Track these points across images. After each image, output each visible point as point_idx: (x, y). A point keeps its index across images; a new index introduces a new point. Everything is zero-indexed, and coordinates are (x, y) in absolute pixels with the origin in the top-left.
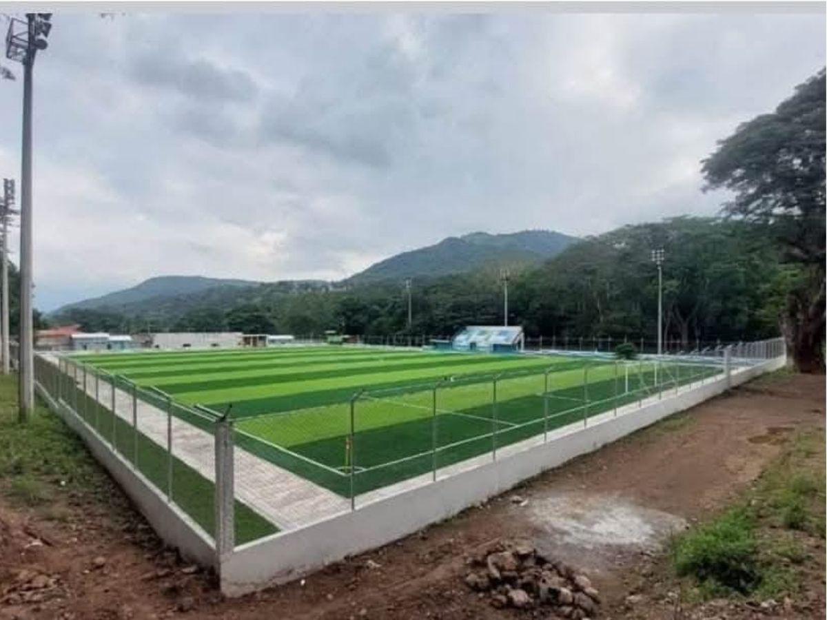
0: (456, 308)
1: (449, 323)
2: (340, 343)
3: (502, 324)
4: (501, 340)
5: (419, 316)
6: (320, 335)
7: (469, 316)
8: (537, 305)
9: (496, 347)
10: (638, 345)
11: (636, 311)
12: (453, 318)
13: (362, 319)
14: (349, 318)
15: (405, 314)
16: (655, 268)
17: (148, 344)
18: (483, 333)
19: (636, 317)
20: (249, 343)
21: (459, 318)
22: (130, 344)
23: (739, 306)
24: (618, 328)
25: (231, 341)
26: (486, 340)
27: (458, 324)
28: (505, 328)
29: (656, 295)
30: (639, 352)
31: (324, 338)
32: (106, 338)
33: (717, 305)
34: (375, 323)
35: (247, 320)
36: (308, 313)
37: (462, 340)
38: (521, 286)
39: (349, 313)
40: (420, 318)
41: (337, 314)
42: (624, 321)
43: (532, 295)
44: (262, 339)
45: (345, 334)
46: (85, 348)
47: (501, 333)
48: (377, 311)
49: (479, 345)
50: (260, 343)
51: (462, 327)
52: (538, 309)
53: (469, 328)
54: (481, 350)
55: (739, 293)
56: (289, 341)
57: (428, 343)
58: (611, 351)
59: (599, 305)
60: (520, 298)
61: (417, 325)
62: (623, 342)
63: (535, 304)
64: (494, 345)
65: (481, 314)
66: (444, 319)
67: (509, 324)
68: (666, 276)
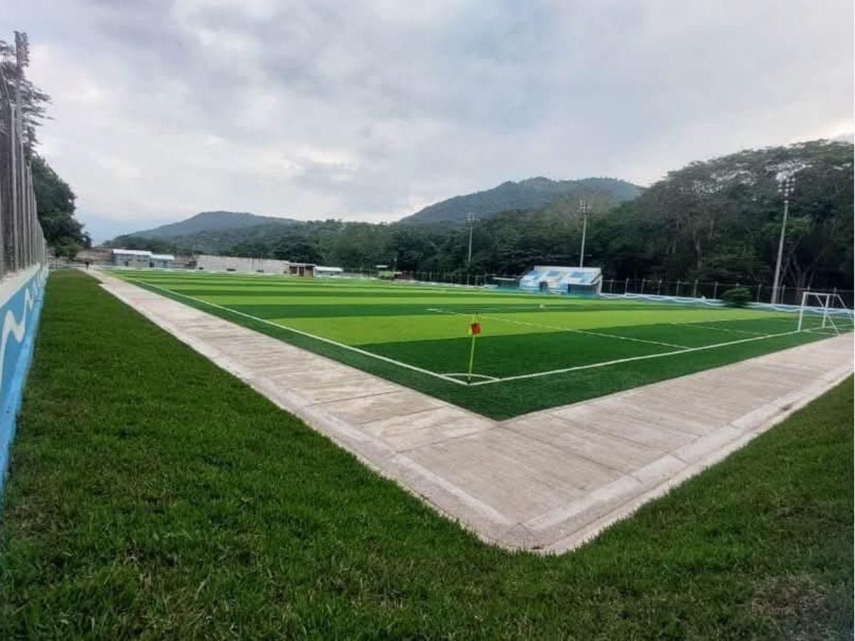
0: (525, 245)
1: (516, 261)
2: (392, 279)
4: (576, 281)
5: (480, 253)
6: (370, 270)
7: (538, 254)
8: (618, 246)
9: (571, 288)
10: (753, 291)
11: (748, 254)
12: (520, 255)
13: (415, 254)
14: (402, 254)
15: (465, 250)
17: (192, 265)
18: (554, 273)
19: (747, 260)
20: (296, 273)
21: (528, 256)
22: (174, 264)
24: (725, 272)
25: (276, 268)
26: (558, 281)
27: (524, 262)
28: (580, 270)
29: (778, 236)
30: (754, 300)
31: (374, 272)
32: (147, 256)
34: (430, 260)
35: (295, 250)
36: (357, 245)
37: (529, 281)
38: (600, 224)
39: (402, 249)
40: (483, 256)
41: (389, 249)
42: (732, 265)
43: (618, 231)
44: (310, 268)
45: (397, 270)
46: (127, 264)
47: (575, 275)
48: (432, 248)
49: (550, 286)
50: (306, 273)
51: (527, 267)
52: (619, 250)
53: (537, 268)
54: (551, 291)
56: (338, 273)
57: (490, 281)
58: (717, 298)
59: (698, 248)
60: (597, 237)
61: (478, 264)
62: (734, 287)
63: (615, 245)
64: (569, 285)
65: (554, 253)
66: (509, 257)
67: (585, 265)
68: (794, 212)
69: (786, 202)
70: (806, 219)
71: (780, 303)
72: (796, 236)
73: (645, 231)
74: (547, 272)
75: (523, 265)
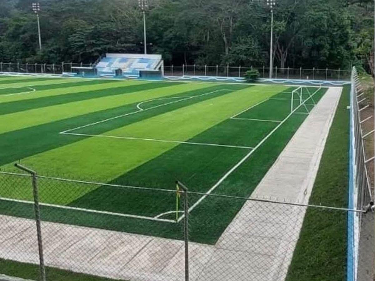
0: (96, 35)
1: (89, 50)
3: (142, 52)
4: (144, 67)
5: (50, 42)
7: (108, 43)
8: (171, 35)
9: (142, 74)
10: (261, 71)
11: (255, 45)
12: (93, 45)
16: (268, 11)
18: (124, 60)
19: (255, 48)
21: (99, 45)
23: (322, 42)
24: (243, 57)
26: (129, 66)
27: (97, 51)
28: (145, 56)
30: (262, 77)
33: (309, 41)
37: (105, 66)
38: (156, 17)
42: (247, 52)
43: (169, 24)
47: (142, 61)
49: (125, 71)
51: (102, 54)
52: (171, 39)
53: (108, 55)
54: (127, 76)
55: (323, 33)
57: (68, 69)
58: (241, 76)
59: (225, 38)
60: (155, 28)
61: (51, 52)
62: (250, 69)
63: (168, 34)
64: (140, 71)
65: (121, 42)
66: (82, 46)
67: (148, 53)
68: (277, 18)
69: (272, 11)
70: (283, 23)
72: (278, 34)
73: (189, 25)
74: (118, 59)
75: (96, 54)
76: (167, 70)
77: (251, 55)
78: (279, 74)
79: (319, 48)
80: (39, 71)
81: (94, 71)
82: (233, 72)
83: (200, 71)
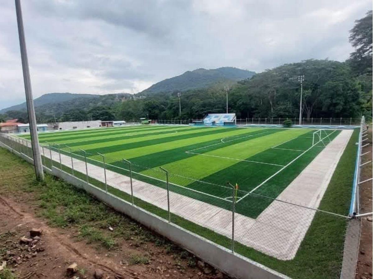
0: (204, 105)
1: (200, 113)
2: (148, 124)
3: (225, 113)
4: (226, 120)
5: (185, 109)
6: (137, 120)
7: (210, 109)
8: (241, 103)
9: (225, 124)
10: (293, 120)
11: (289, 105)
12: (202, 110)
13: (157, 111)
14: (150, 111)
15: (178, 109)
16: (299, 85)
17: (56, 127)
18: (217, 117)
19: (290, 108)
20: (105, 126)
21: (205, 110)
22: (48, 128)
23: (338, 101)
24: (282, 113)
25: (96, 124)
26: (219, 120)
27: (204, 113)
28: (227, 114)
29: (300, 97)
30: (294, 124)
31: (140, 121)
33: (329, 101)
34: (163, 113)
35: (101, 114)
36: (130, 110)
37: (208, 120)
38: (233, 94)
39: (150, 109)
40: (186, 111)
41: (144, 110)
42: (285, 110)
43: (239, 97)
44: (111, 123)
45: (149, 119)
47: (225, 117)
48: (163, 108)
49: (216, 122)
50: (110, 125)
51: (206, 114)
52: (241, 105)
53: (209, 115)
54: (217, 125)
55: (339, 95)
56: (124, 123)
57: (191, 122)
58: (280, 124)
59: (271, 103)
60: (233, 100)
61: (184, 114)
62: (286, 120)
63: (239, 103)
64: (224, 122)
65: (215, 108)
66: (198, 111)
67: (229, 113)
68: (305, 88)
69: (302, 85)
70: (310, 91)
71: (302, 124)
72: (306, 98)
73: (251, 97)
74: (214, 117)
75: (204, 115)
76: (238, 122)
77: (287, 111)
78: (305, 122)
79: (335, 105)
80: (179, 123)
81: (202, 123)
82: (275, 122)
83: (256, 121)
